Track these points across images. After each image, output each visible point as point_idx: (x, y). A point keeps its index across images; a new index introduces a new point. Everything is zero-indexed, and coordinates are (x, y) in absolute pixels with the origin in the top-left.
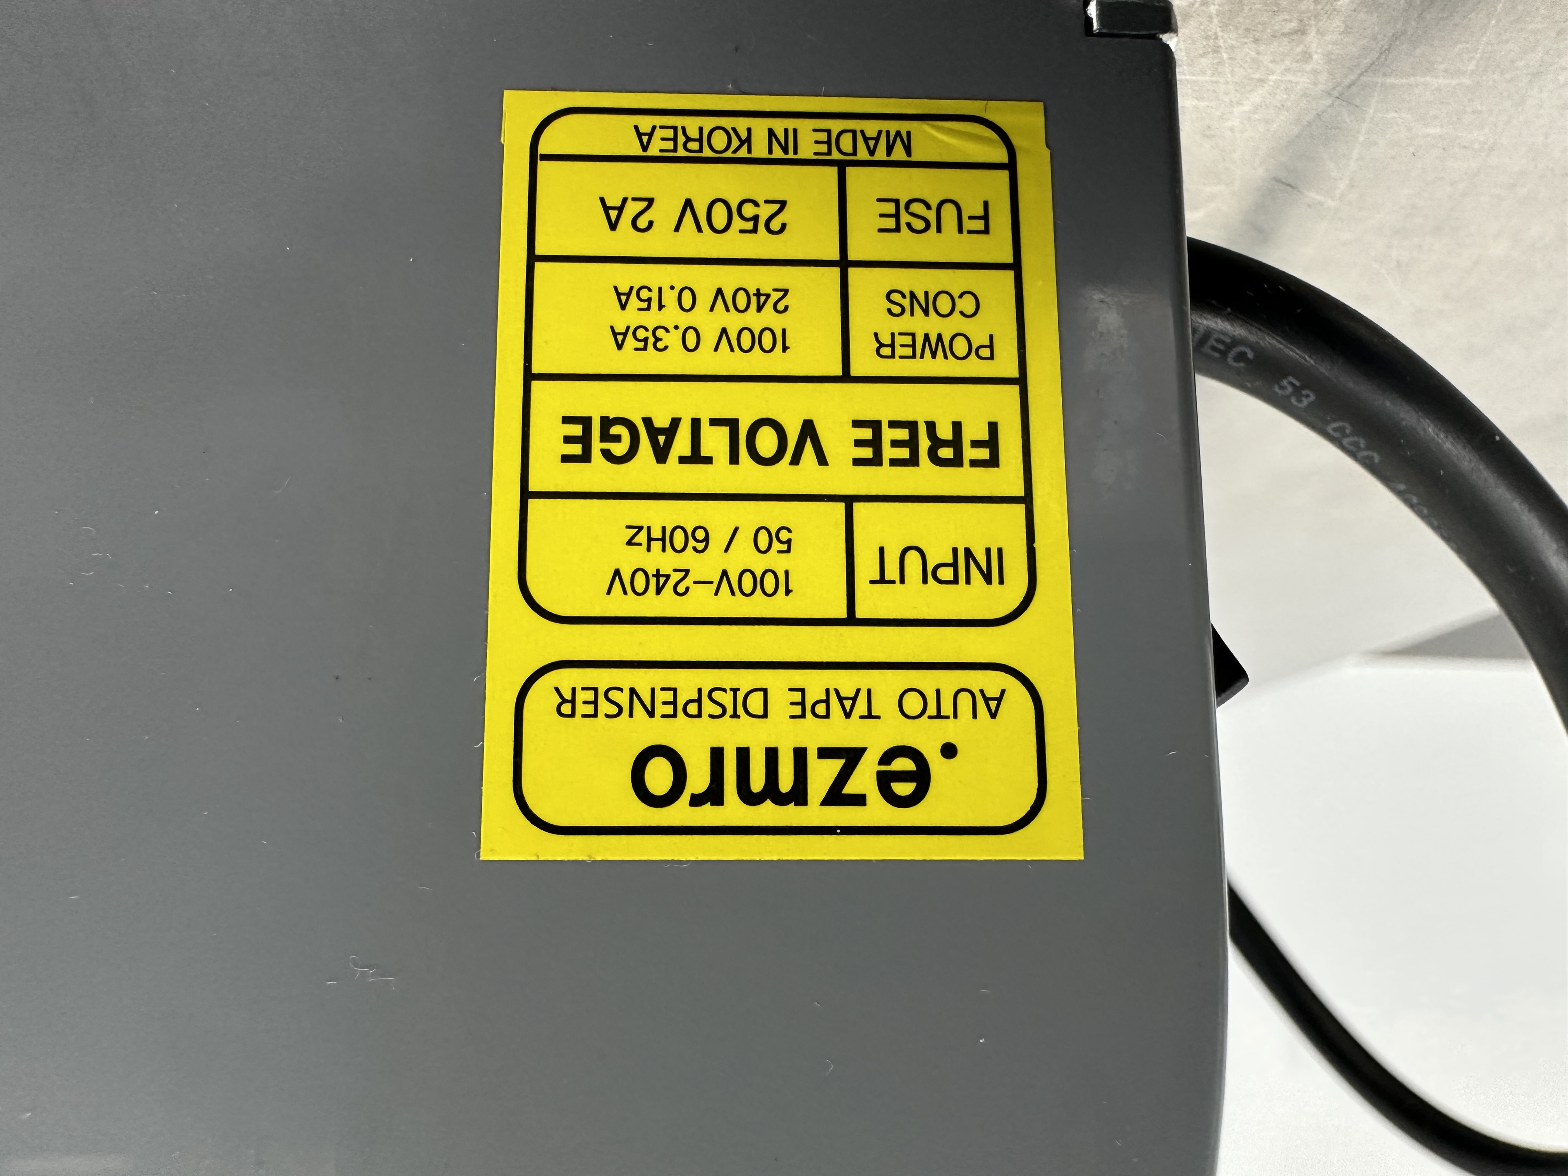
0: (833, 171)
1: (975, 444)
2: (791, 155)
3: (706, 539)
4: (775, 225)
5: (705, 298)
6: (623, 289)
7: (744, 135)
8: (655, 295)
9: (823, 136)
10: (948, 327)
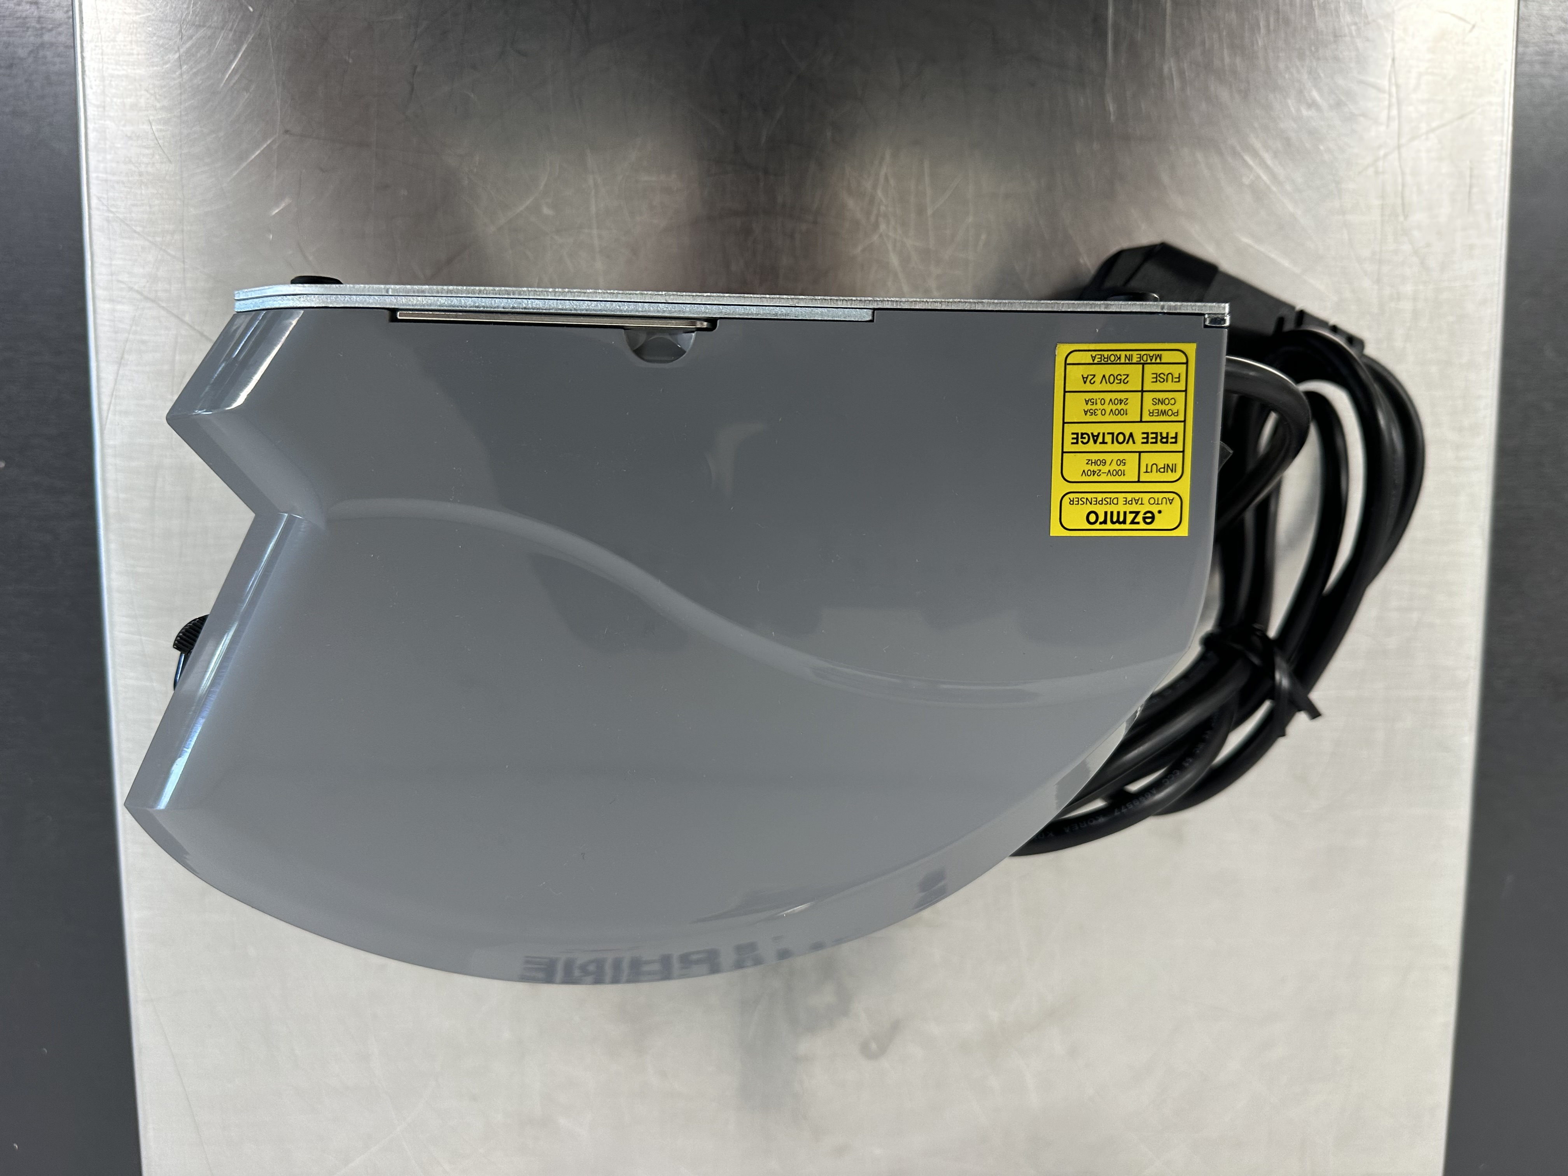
0: (1141, 366)
1: (1172, 438)
2: (1130, 362)
3: (1105, 463)
4: (1126, 381)
5: (1107, 402)
6: (1087, 400)
7: (1119, 357)
8: (1095, 401)
9: (1139, 356)
10: (1166, 408)
